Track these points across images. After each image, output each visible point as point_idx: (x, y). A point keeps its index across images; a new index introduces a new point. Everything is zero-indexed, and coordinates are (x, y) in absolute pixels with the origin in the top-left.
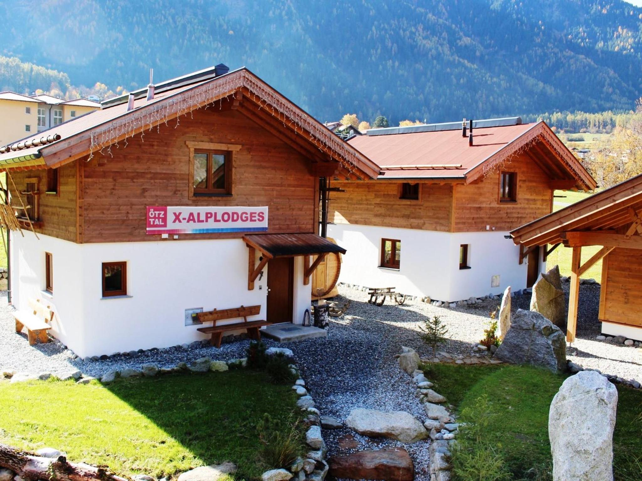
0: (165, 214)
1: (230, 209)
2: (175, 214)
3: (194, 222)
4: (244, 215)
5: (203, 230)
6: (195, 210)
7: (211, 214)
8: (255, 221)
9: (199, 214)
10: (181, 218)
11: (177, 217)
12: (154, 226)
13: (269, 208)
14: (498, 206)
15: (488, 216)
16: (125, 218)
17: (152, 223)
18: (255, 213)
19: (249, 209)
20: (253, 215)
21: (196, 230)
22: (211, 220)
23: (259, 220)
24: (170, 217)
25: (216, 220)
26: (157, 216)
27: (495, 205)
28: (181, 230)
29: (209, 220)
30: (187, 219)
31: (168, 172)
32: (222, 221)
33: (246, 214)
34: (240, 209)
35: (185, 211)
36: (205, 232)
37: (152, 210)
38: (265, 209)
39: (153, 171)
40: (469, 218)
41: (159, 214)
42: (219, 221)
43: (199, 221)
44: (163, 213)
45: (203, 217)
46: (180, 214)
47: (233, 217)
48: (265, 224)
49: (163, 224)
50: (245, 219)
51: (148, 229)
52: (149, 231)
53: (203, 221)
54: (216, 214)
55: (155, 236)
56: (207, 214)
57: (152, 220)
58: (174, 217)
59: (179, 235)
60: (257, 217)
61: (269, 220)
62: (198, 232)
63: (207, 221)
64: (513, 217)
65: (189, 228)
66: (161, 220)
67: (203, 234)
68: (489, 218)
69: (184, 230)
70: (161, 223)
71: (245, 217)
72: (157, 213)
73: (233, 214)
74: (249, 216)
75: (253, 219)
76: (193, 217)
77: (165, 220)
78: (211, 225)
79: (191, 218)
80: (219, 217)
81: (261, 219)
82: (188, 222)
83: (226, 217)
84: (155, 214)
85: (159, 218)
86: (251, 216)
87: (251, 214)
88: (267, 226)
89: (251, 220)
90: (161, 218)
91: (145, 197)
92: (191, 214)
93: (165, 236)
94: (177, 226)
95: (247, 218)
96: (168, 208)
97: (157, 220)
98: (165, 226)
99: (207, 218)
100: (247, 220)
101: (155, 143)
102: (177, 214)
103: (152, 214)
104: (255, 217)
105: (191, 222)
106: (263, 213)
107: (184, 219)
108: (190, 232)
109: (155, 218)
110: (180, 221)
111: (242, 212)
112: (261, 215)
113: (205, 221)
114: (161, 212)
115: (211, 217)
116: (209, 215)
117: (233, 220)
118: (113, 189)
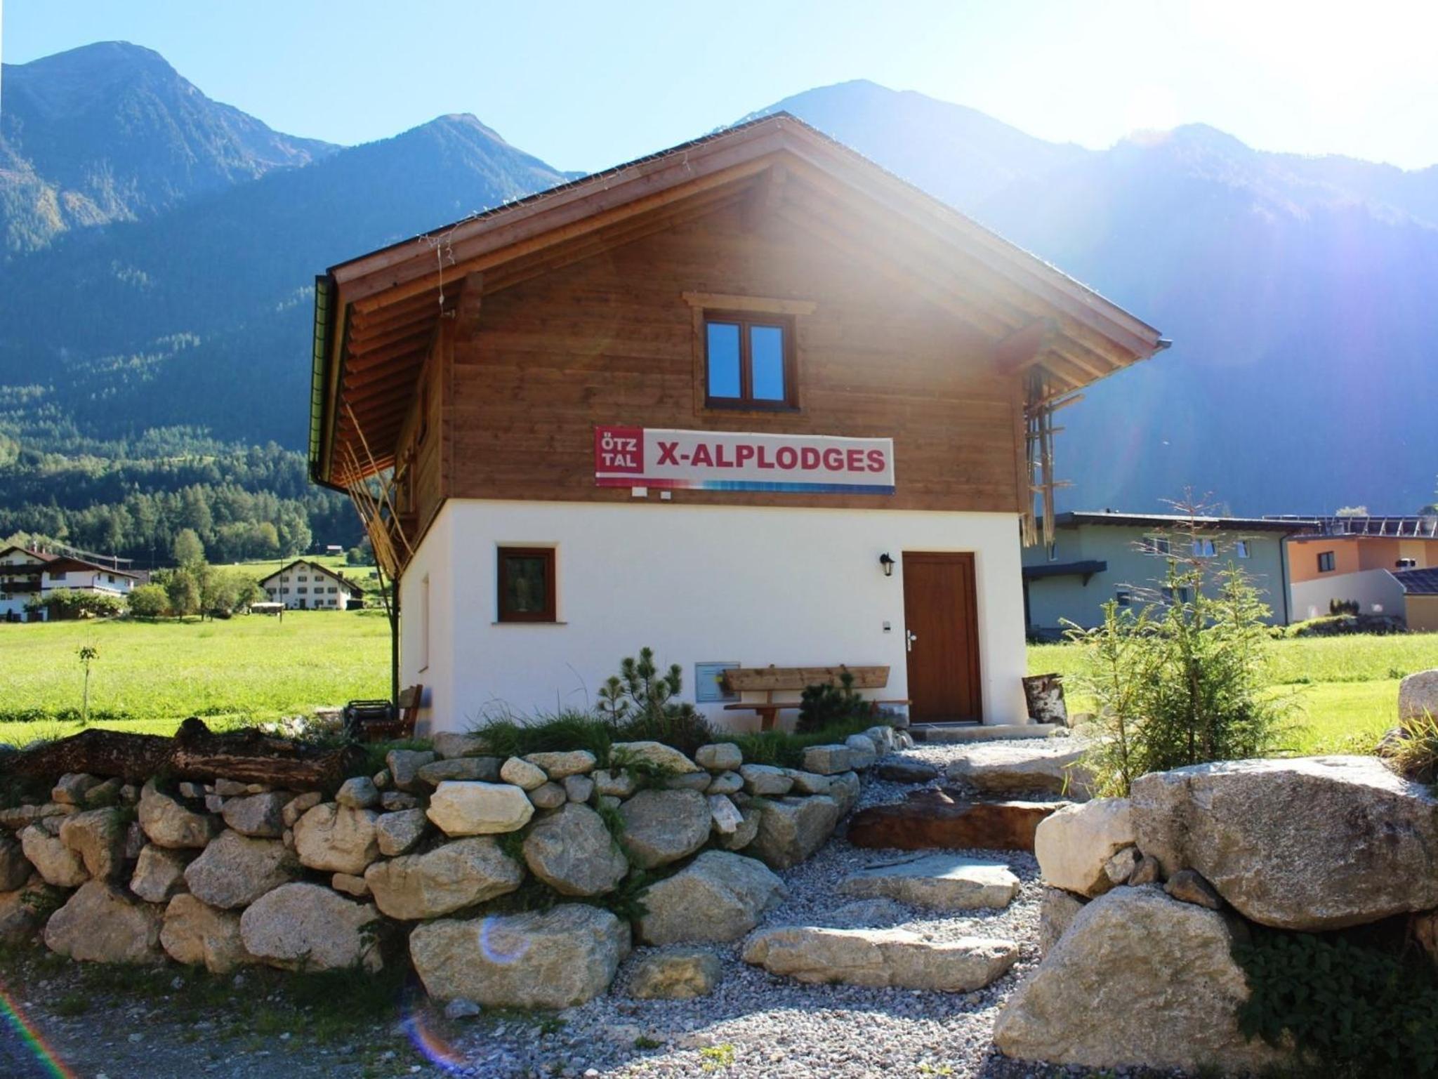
0: (640, 445)
1: (798, 441)
2: (662, 445)
3: (710, 464)
4: (832, 456)
5: (732, 483)
6: (711, 438)
7: (750, 449)
8: (862, 469)
9: (719, 449)
10: (677, 453)
11: (668, 453)
12: (613, 468)
13: (895, 443)
16: (546, 449)
17: (608, 463)
18: (861, 452)
19: (844, 443)
20: (855, 456)
21: (715, 483)
22: (751, 463)
23: (871, 468)
24: (652, 453)
25: (762, 464)
26: (619, 448)
28: (678, 482)
29: (745, 462)
30: (692, 456)
31: (644, 355)
32: (776, 465)
33: (838, 452)
34: (822, 442)
35: (687, 439)
36: (736, 488)
37: (607, 435)
38: (886, 445)
41: (625, 445)
42: (771, 466)
43: (721, 463)
44: (633, 441)
45: (730, 455)
46: (674, 445)
47: (808, 459)
48: (888, 477)
49: (634, 465)
50: (836, 464)
51: (598, 475)
52: (602, 480)
53: (729, 464)
54: (761, 449)
55: (617, 492)
56: (740, 448)
57: (608, 456)
58: (660, 453)
59: (674, 491)
60: (866, 462)
61: (896, 469)
62: (719, 488)
63: (740, 464)
65: (699, 477)
66: (628, 457)
67: (732, 492)
69: (686, 482)
70: (630, 464)
71: (836, 460)
72: (620, 441)
73: (805, 451)
74: (844, 457)
75: (856, 464)
76: (707, 454)
77: (638, 456)
78: (750, 472)
79: (702, 456)
80: (770, 457)
81: (876, 465)
82: (695, 463)
83: (787, 458)
84: (616, 444)
85: (624, 453)
86: (851, 460)
87: (850, 453)
88: (893, 484)
89: (851, 468)
90: (630, 452)
91: (590, 406)
92: (702, 448)
93: (639, 491)
94: (667, 472)
95: (840, 462)
96: (646, 431)
97: (620, 457)
98: (640, 469)
99: (740, 459)
100: (840, 466)
102: (668, 445)
103: (608, 444)
104: (860, 460)
105: (702, 465)
106: (880, 454)
107: (685, 457)
108: (701, 487)
109: (614, 451)
110: (674, 462)
111: (825, 449)
112: (875, 456)
113: (735, 464)
114: (628, 440)
115: (750, 455)
116: (745, 452)
117: (805, 466)
118: (519, 387)
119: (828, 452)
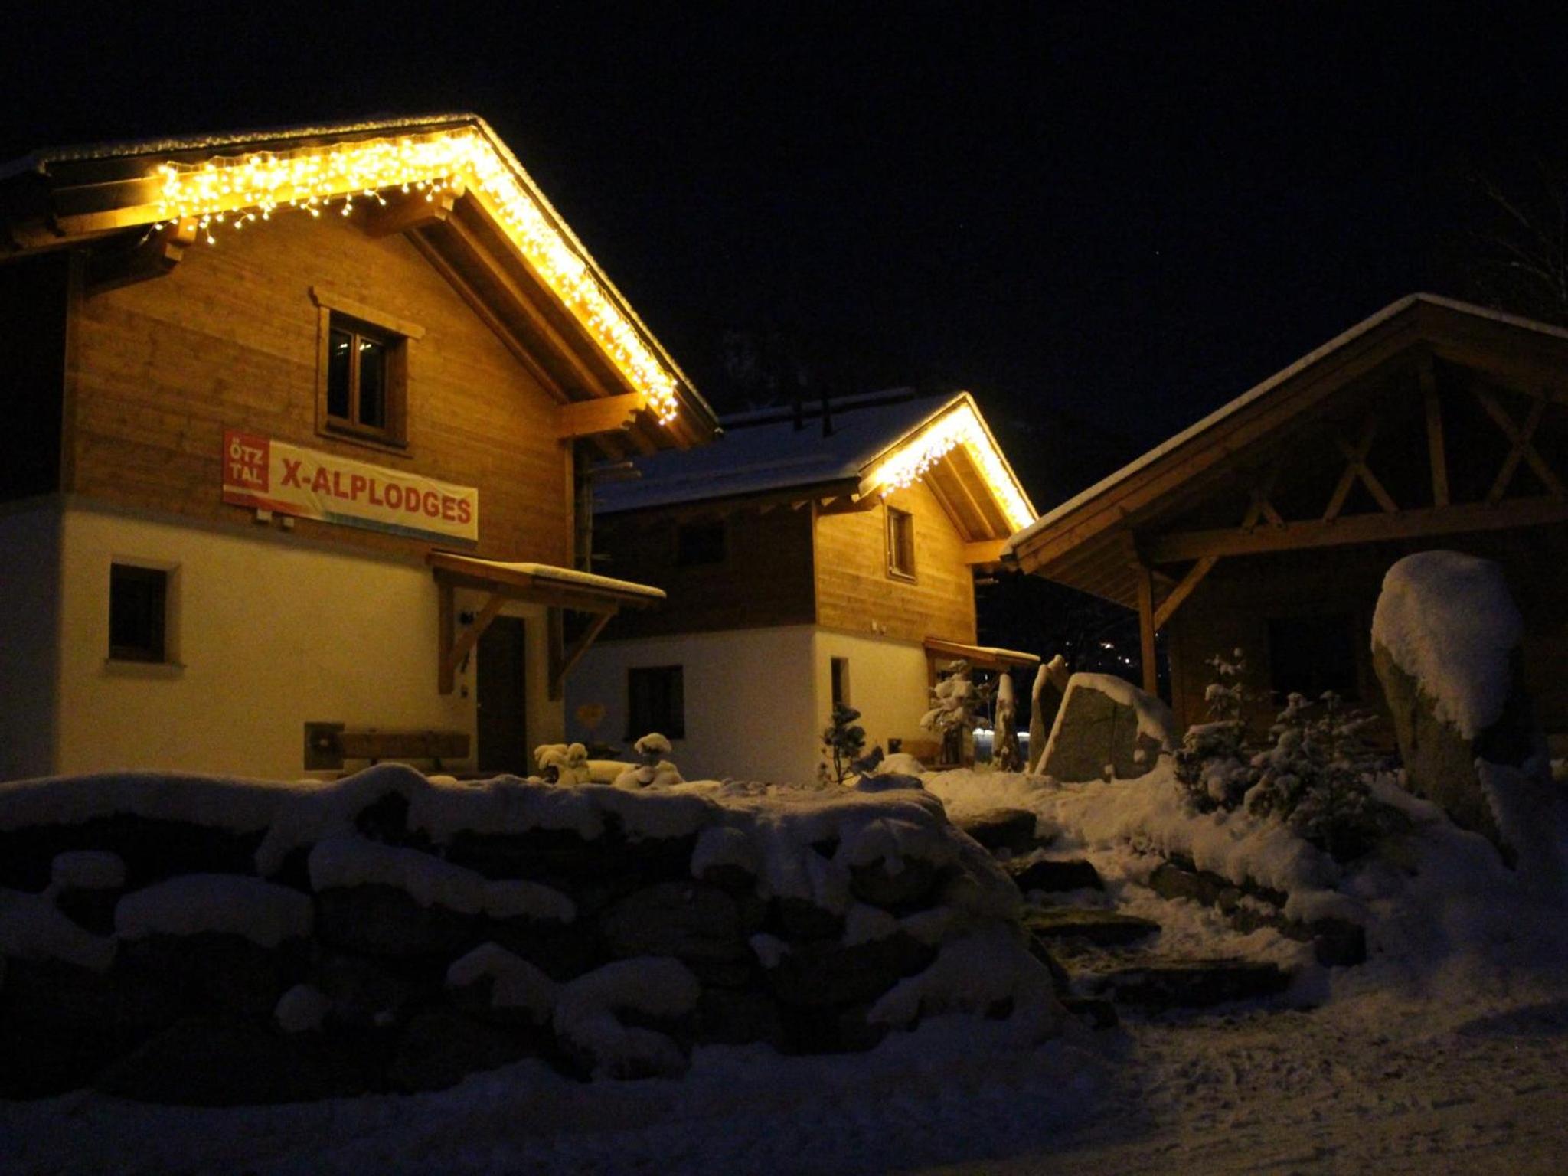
0: (266, 456)
1: (406, 479)
2: (286, 462)
3: (328, 492)
4: (431, 500)
5: (347, 517)
6: (330, 462)
7: (362, 479)
8: (452, 518)
9: (337, 475)
10: (300, 474)
11: (292, 472)
12: (240, 482)
13: (480, 495)
14: (885, 581)
15: (872, 600)
16: (175, 447)
17: (235, 476)
18: (453, 500)
19: (441, 488)
20: (448, 504)
21: (332, 515)
22: (363, 496)
23: (460, 518)
24: (277, 471)
25: (374, 500)
26: (247, 459)
27: (880, 577)
28: (299, 508)
29: (359, 494)
30: (313, 479)
31: (274, 352)
32: (385, 504)
33: (435, 497)
34: (423, 484)
35: (312, 460)
36: (350, 523)
37: (236, 440)
38: (471, 494)
39: (241, 342)
40: (841, 597)
41: (252, 455)
42: (379, 502)
43: (337, 492)
44: (259, 454)
45: (345, 485)
46: (297, 464)
47: (410, 499)
48: (471, 531)
49: (260, 482)
50: (432, 510)
51: (226, 488)
52: (231, 494)
53: (344, 495)
54: (372, 482)
55: (242, 511)
56: (355, 478)
57: (236, 466)
58: (284, 471)
59: (295, 519)
60: (457, 511)
61: (480, 523)
62: (336, 521)
63: (354, 497)
64: (913, 612)
65: (316, 506)
66: (255, 471)
67: (346, 528)
68: (874, 604)
69: (307, 510)
70: (256, 480)
71: (434, 506)
72: (248, 450)
73: (410, 490)
74: (440, 503)
75: (450, 513)
76: (325, 479)
77: (264, 469)
78: (361, 508)
79: (322, 481)
80: (380, 493)
81: (464, 516)
82: (315, 488)
83: (393, 494)
84: (243, 452)
85: (250, 465)
86: (445, 507)
87: (446, 500)
88: (475, 536)
89: (446, 517)
90: (256, 466)
91: (221, 403)
92: (322, 472)
93: (263, 515)
94: (290, 495)
95: (436, 508)
96: (273, 443)
97: (246, 470)
98: (265, 487)
99: (354, 491)
100: (435, 514)
101: (246, 273)
102: (292, 464)
103: (236, 451)
104: (452, 509)
105: (321, 492)
106: (467, 504)
107: (307, 480)
108: (318, 518)
109: (242, 462)
110: (297, 485)
111: (427, 490)
112: (464, 506)
113: (350, 494)
114: (256, 451)
115: (363, 488)
116: (359, 484)
117: (409, 509)
118: (150, 364)
119: (428, 495)
